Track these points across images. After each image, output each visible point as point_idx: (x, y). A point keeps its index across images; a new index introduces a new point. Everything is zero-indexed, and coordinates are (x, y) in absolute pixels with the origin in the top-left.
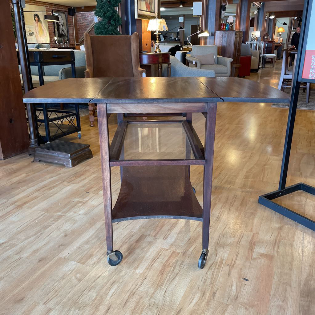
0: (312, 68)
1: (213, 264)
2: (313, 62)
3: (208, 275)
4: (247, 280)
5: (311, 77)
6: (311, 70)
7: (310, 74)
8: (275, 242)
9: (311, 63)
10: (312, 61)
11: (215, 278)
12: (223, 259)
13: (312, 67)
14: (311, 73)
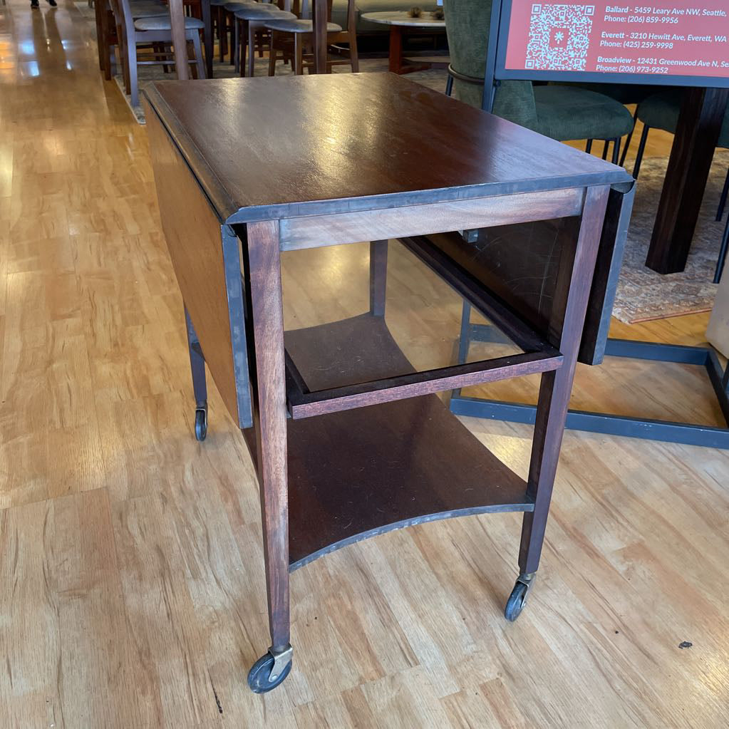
0: (533, 39)
1: (590, 652)
2: (536, 23)
3: (626, 696)
4: (686, 645)
5: (530, 64)
6: (529, 45)
7: (529, 57)
8: (602, 504)
9: (530, 25)
10: (532, 19)
11: (645, 692)
12: (590, 623)
13: (532, 37)
14: (531, 53)
